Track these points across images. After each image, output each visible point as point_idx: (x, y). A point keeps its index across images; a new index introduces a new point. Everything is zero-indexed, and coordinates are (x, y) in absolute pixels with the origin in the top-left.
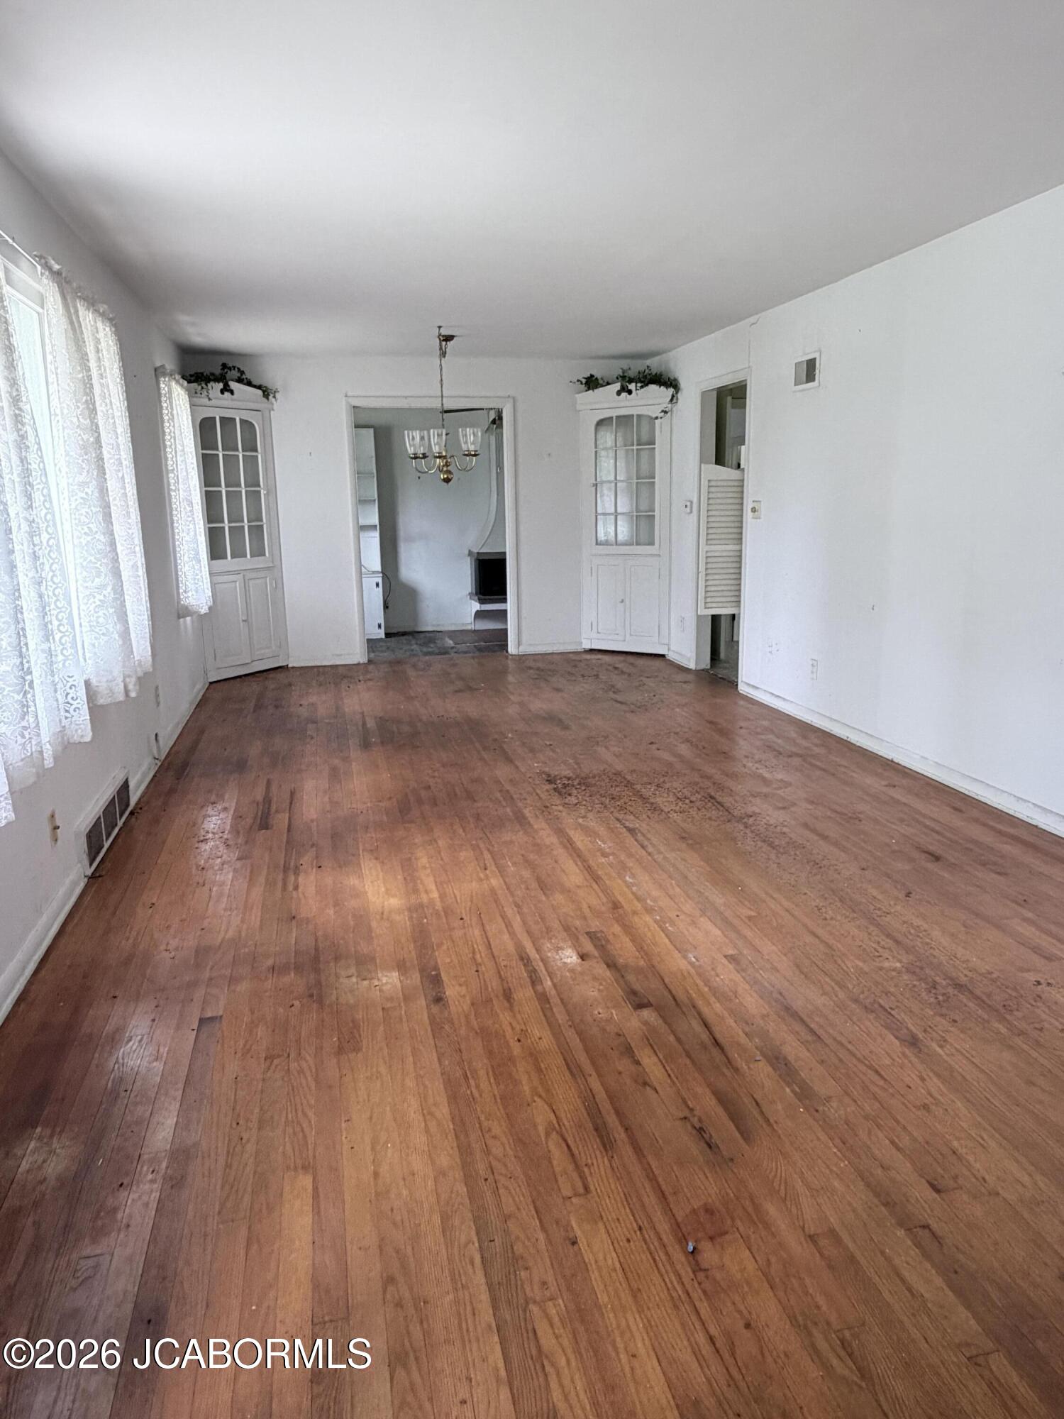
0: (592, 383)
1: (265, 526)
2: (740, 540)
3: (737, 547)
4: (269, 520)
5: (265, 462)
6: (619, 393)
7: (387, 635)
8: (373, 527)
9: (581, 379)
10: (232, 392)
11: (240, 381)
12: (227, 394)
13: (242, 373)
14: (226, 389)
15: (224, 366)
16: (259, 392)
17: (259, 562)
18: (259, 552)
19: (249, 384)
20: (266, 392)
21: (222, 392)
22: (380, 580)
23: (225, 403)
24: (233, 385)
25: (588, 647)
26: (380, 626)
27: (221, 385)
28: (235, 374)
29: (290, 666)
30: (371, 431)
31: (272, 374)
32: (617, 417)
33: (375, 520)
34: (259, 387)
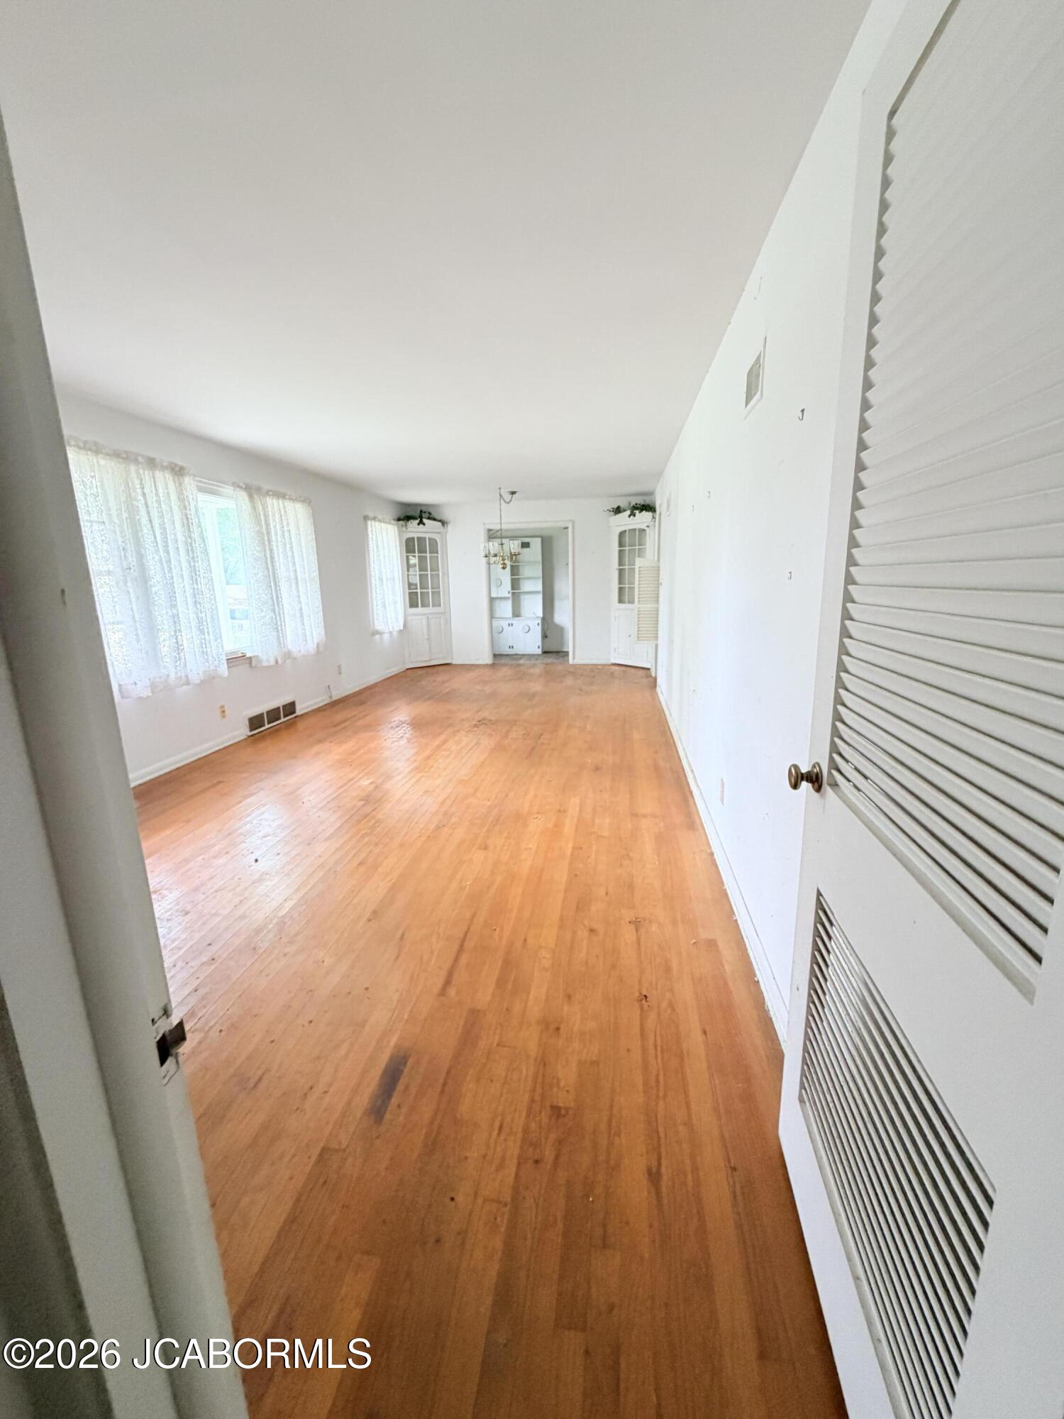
0: (618, 510)
1: (441, 593)
2: (657, 601)
3: (656, 606)
4: (444, 587)
5: (442, 558)
6: (630, 516)
7: (545, 652)
8: (539, 592)
9: (610, 509)
10: (424, 524)
11: (429, 518)
12: (421, 526)
13: (430, 513)
14: (421, 522)
15: (421, 511)
16: (440, 523)
17: (436, 610)
18: (438, 605)
19: (435, 519)
20: (443, 523)
21: (419, 524)
22: (540, 622)
23: (421, 530)
24: (425, 521)
25: (613, 661)
26: (539, 647)
27: (418, 521)
28: (427, 515)
29: (454, 663)
30: (540, 539)
31: (447, 514)
32: (629, 530)
33: (540, 588)
34: (440, 521)
